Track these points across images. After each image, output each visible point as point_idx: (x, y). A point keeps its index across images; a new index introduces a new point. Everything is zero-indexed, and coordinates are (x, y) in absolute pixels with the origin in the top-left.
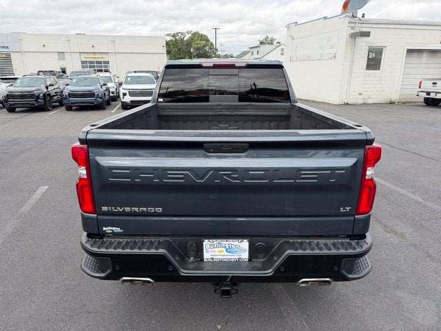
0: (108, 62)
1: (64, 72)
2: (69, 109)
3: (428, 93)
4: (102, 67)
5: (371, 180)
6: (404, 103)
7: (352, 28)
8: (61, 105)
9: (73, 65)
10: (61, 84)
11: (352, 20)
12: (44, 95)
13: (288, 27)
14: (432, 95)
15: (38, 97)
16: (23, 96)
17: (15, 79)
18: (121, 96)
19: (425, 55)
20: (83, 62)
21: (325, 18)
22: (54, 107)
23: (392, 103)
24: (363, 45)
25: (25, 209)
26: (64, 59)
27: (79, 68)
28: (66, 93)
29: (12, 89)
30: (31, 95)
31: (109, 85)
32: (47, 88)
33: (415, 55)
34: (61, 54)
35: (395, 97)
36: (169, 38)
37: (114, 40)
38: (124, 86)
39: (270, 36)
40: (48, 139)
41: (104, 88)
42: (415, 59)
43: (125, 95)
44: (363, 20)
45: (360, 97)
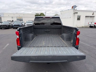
0: (22, 19)
1: (13, 21)
2: (14, 28)
3: (90, 25)
4: (21, 20)
5: (78, 38)
6: (85, 27)
7: (74, 12)
8: (12, 28)
9: (15, 20)
10: (12, 23)
11: (74, 10)
12: (9, 25)
13: (61, 12)
14: (91, 25)
15: (7, 26)
16: (4, 26)
17: (2, 22)
18: (25, 25)
19: (89, 17)
20: (17, 19)
21: (68, 10)
22: (11, 28)
23: (83, 27)
24: (76, 15)
25: (4, 48)
26: (13, 18)
27: (16, 20)
28: (13, 25)
29: (1, 24)
30: (6, 25)
31: (23, 23)
32: (9, 24)
33: (87, 17)
34: (12, 17)
35: (83, 26)
36: (36, 14)
37: (24, 14)
38: (26, 24)
39: (57, 14)
40: (9, 34)
41: (22, 24)
42: (87, 18)
43: (26, 25)
44: (76, 10)
45: (76, 26)
